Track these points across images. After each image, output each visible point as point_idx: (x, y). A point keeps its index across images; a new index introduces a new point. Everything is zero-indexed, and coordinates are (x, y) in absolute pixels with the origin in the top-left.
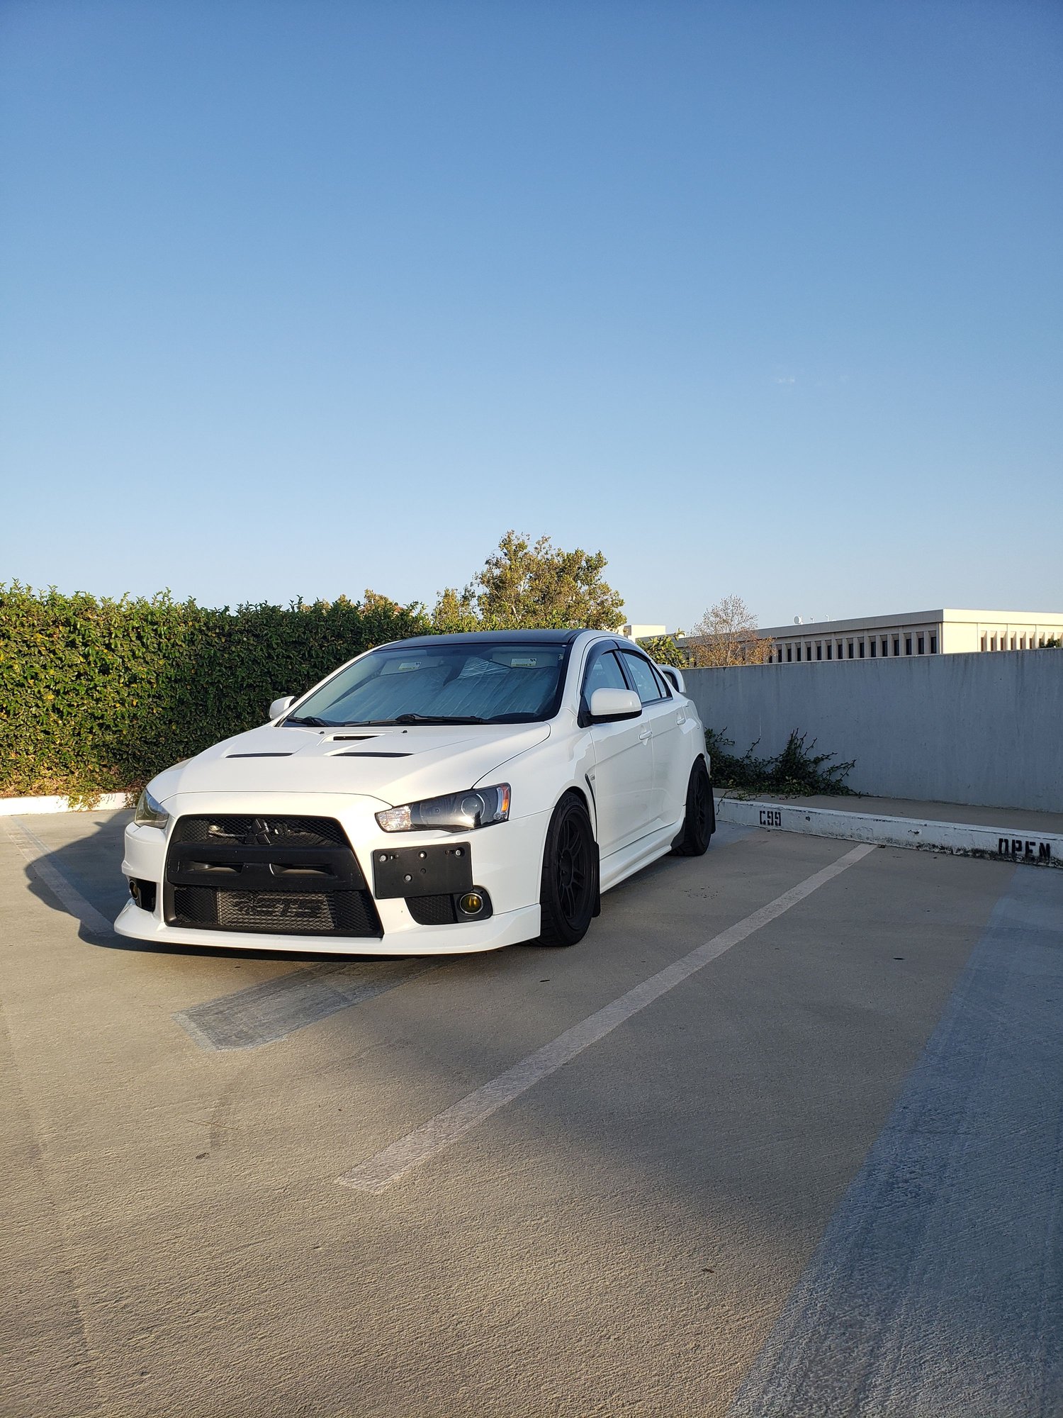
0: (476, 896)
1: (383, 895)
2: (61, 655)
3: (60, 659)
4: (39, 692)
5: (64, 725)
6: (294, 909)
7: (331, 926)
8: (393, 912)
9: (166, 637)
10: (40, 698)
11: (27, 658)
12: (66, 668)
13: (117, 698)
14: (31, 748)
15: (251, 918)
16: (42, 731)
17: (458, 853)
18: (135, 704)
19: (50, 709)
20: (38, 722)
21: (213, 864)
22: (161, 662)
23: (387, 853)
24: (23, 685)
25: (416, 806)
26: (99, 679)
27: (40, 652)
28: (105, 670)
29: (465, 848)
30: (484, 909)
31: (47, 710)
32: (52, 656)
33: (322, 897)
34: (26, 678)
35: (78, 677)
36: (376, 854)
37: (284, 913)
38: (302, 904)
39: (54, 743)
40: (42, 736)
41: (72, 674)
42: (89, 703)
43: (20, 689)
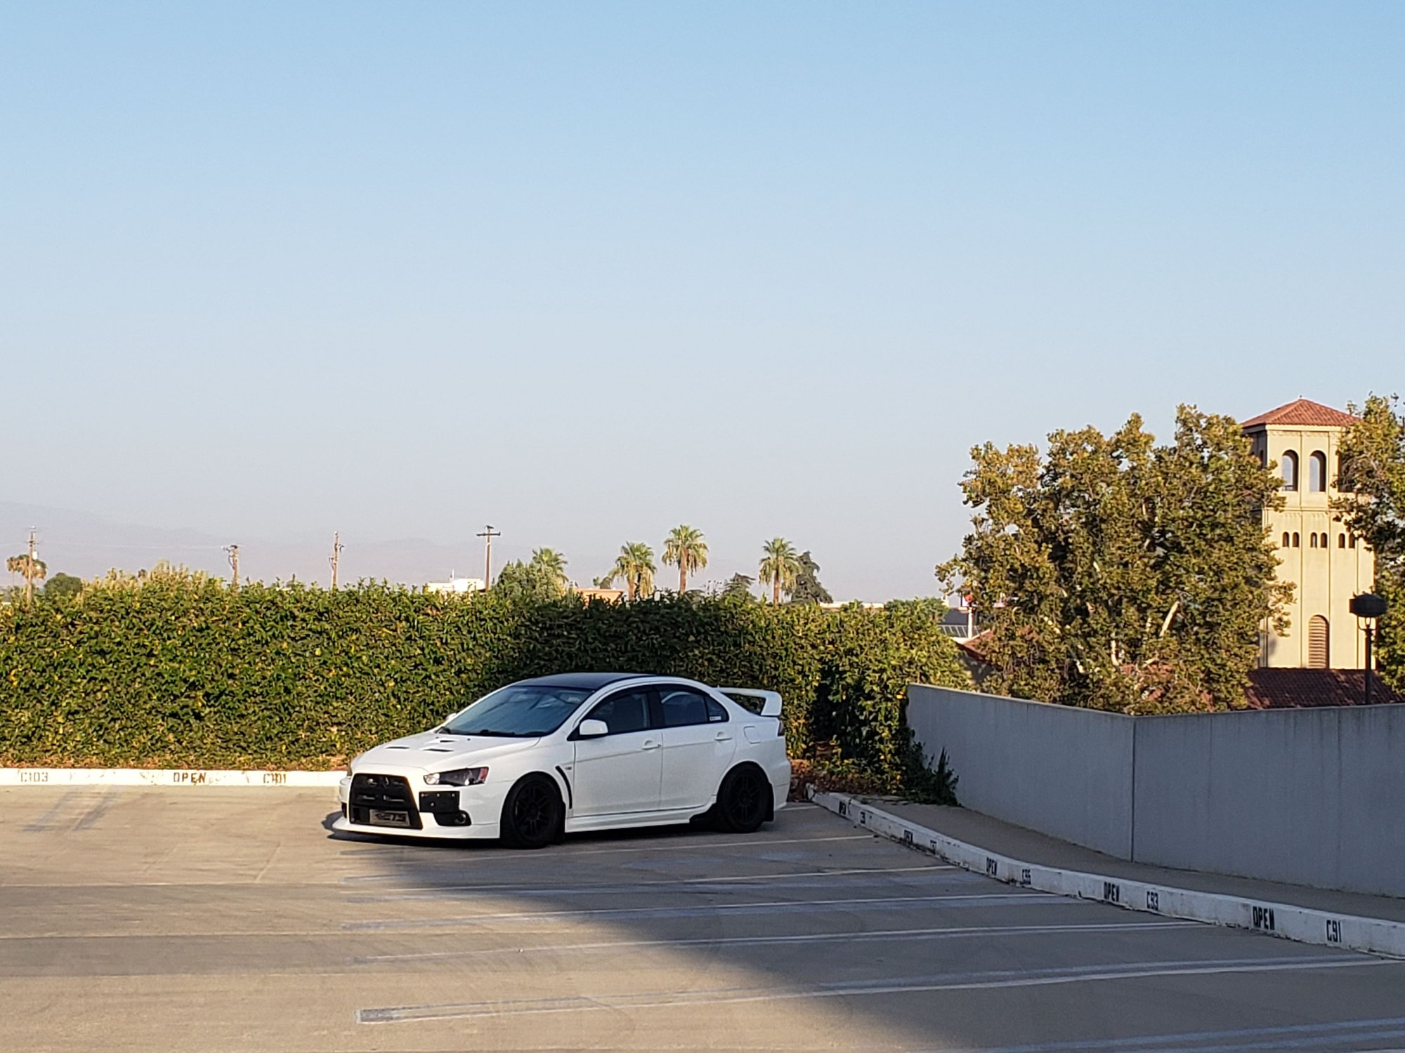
0: (464, 816)
1: (423, 810)
2: (400, 648)
3: (400, 651)
4: (381, 680)
5: (402, 709)
6: (397, 818)
7: (409, 825)
8: (427, 819)
9: (492, 632)
10: (383, 685)
11: (373, 650)
12: (405, 659)
13: (447, 685)
14: (374, 729)
15: (383, 821)
16: (382, 714)
17: (453, 795)
18: (462, 692)
19: (390, 694)
20: (379, 706)
21: (368, 796)
22: (488, 655)
23: (425, 793)
24: (368, 674)
25: (442, 774)
26: (432, 669)
27: (383, 645)
28: (437, 662)
29: (457, 793)
30: (468, 823)
31: (388, 695)
32: (394, 648)
33: (406, 812)
34: (371, 667)
35: (416, 666)
36: (420, 793)
37: (394, 820)
38: (400, 815)
39: (393, 725)
40: (383, 719)
41: (410, 664)
42: (424, 691)
43: (366, 677)
